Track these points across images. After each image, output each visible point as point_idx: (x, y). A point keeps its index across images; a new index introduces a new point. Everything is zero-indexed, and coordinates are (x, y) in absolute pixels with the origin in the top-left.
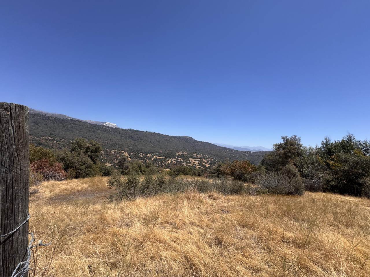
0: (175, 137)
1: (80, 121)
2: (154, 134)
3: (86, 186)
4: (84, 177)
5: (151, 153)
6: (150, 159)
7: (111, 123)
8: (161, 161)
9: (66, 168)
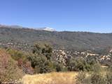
0: (107, 34)
1: (28, 29)
2: (85, 33)
3: (50, 79)
4: (45, 72)
5: (84, 50)
6: (84, 56)
7: (49, 29)
8: (95, 57)
9: (33, 66)
